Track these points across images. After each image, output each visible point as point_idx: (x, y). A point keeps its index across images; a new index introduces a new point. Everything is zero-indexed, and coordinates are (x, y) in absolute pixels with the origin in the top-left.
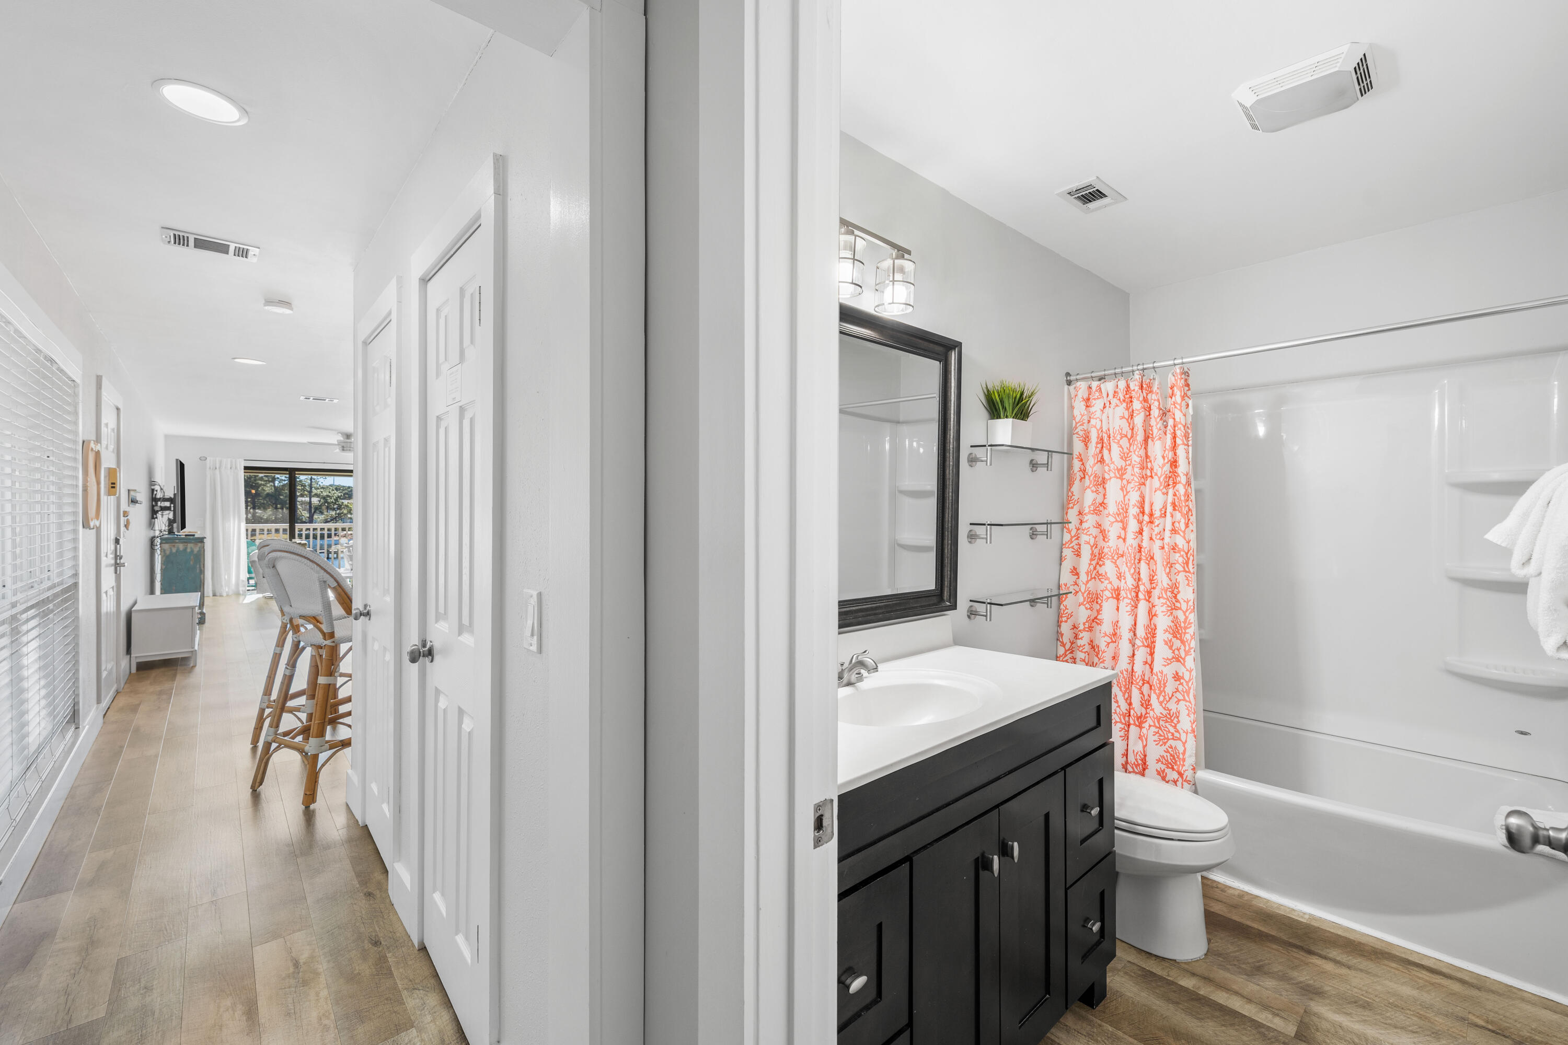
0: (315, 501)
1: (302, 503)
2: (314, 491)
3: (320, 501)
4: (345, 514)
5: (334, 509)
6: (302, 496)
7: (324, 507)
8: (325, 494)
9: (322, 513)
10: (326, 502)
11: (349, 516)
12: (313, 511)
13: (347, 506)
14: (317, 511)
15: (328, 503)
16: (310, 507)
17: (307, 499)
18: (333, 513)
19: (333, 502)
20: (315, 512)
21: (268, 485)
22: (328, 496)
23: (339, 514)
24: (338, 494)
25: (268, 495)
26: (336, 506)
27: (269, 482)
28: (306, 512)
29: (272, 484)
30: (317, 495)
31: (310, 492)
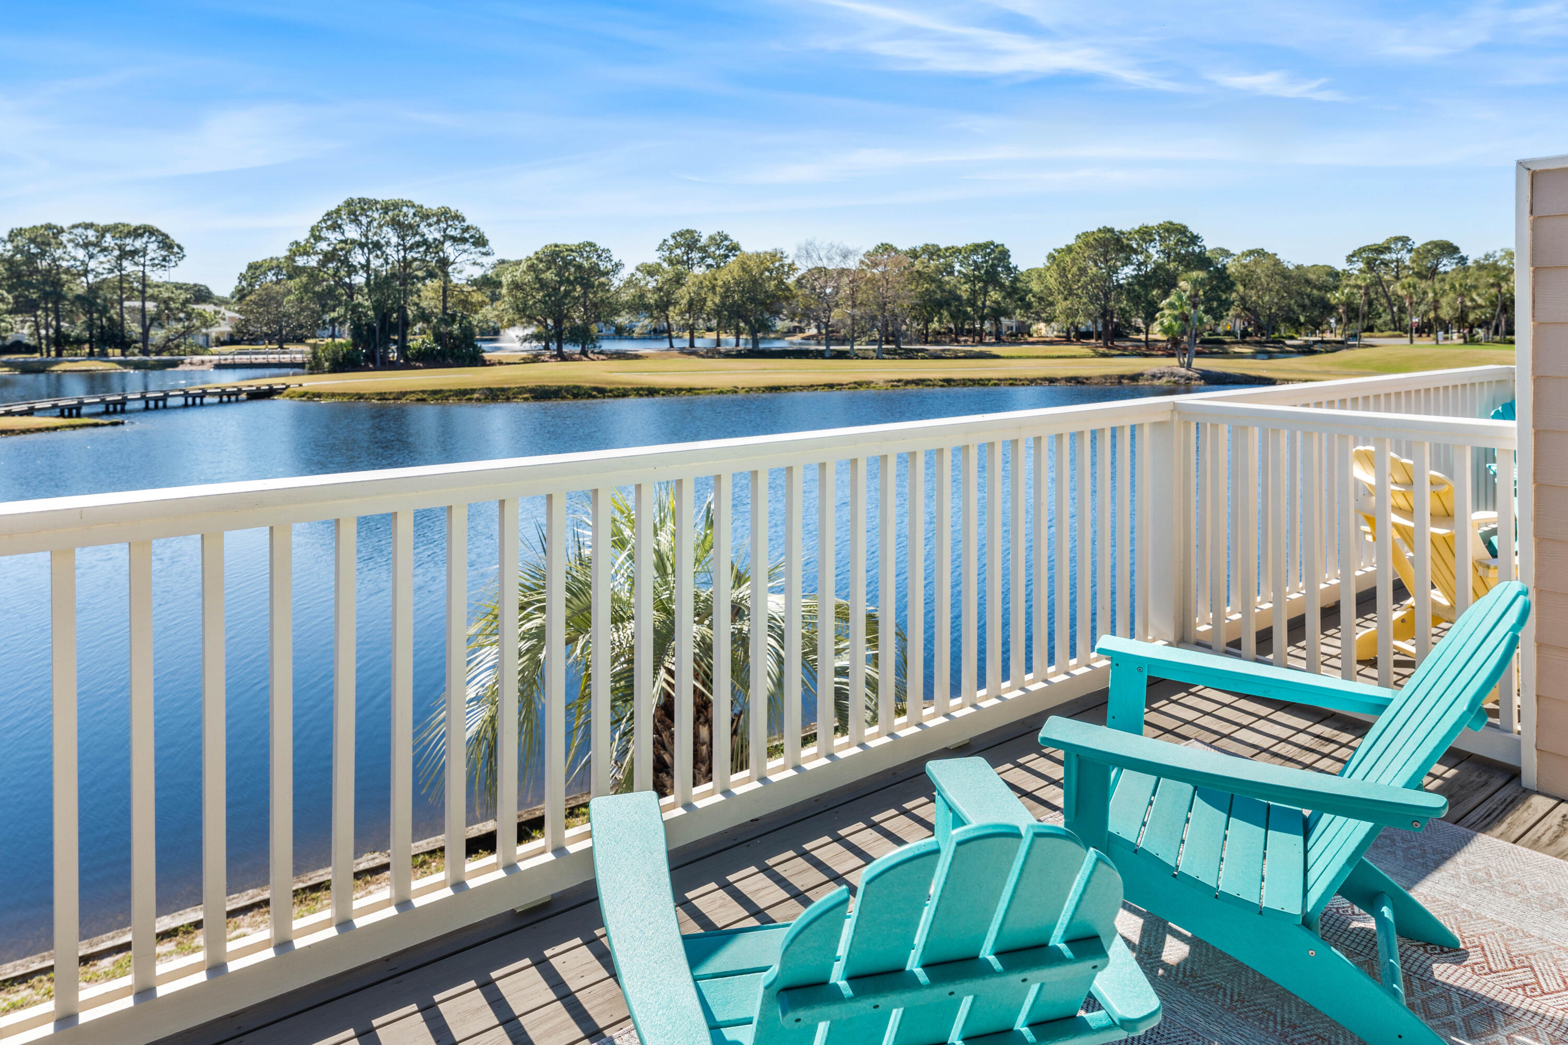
0: (150, 306)
1: (132, 310)
2: (149, 291)
3: (157, 307)
4: (198, 328)
5: (180, 320)
6: (128, 299)
7: (164, 317)
8: (166, 295)
9: (162, 326)
10: (168, 308)
11: (204, 330)
12: (148, 322)
13: (200, 315)
14: (155, 324)
15: (170, 309)
16: (144, 316)
17: (137, 304)
18: (179, 326)
19: (178, 309)
20: (151, 325)
21: (78, 281)
22: (170, 299)
23: (188, 328)
24: (183, 296)
25: (78, 297)
26: (182, 315)
27: (79, 275)
28: (136, 325)
29: (83, 279)
30: (153, 298)
31: (143, 292)
